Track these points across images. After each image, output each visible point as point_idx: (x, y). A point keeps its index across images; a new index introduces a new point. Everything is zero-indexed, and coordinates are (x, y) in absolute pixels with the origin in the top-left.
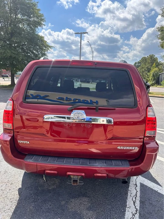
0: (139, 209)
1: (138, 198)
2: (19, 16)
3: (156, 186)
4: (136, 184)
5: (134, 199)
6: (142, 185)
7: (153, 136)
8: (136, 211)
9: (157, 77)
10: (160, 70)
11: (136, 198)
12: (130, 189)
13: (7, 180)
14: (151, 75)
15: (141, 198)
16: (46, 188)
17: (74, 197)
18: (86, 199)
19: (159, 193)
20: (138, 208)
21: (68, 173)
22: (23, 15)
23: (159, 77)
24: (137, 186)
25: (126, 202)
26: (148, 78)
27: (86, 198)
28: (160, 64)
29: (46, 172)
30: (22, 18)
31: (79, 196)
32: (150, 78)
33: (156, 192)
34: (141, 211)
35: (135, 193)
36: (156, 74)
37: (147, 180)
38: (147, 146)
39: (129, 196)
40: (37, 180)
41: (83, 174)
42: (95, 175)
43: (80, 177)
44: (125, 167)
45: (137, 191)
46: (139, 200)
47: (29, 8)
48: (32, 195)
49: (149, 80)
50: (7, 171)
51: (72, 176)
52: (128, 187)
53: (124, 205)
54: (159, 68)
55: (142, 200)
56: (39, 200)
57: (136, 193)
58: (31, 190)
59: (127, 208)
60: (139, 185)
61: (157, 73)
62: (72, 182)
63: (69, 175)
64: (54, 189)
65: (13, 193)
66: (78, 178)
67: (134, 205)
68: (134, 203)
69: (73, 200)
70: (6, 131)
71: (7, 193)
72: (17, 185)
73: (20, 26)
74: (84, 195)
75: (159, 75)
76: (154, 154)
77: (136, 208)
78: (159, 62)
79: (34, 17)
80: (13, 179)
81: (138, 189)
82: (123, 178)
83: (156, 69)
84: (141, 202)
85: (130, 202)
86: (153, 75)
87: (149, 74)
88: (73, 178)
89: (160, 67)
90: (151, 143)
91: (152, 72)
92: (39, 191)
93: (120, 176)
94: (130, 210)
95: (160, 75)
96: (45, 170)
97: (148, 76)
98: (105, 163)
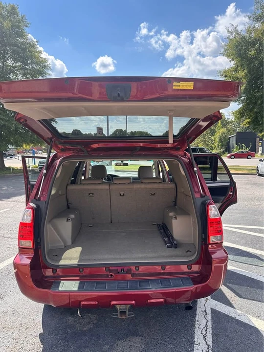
0: (211, 345)
1: (210, 330)
2: (10, 62)
3: (233, 311)
4: (205, 311)
5: (204, 333)
6: (214, 311)
7: (220, 243)
8: (208, 349)
9: (227, 141)
10: (229, 131)
11: (206, 331)
12: (197, 318)
13: (20, 323)
14: (218, 139)
15: (212, 329)
16: (78, 329)
17: (120, 339)
18: (137, 339)
19: (238, 321)
20: (210, 343)
21: (113, 303)
22: (16, 60)
23: (229, 141)
24: (206, 314)
25: (193, 337)
26: (213, 144)
27: (138, 337)
28: (229, 122)
29: (82, 304)
30: (14, 65)
31: (127, 336)
32: (216, 144)
33: (233, 319)
34: (214, 348)
35: (205, 324)
36: (224, 138)
37: (220, 303)
38: (213, 256)
39: (196, 329)
40: (63, 318)
41: (133, 302)
42: (149, 301)
43: (129, 306)
44: (188, 287)
45: (208, 321)
46: (211, 332)
47: (24, 50)
48: (60, 341)
49: (215, 147)
50: (16, 309)
51: (118, 307)
52: (195, 317)
53: (191, 342)
54: (227, 128)
55: (215, 332)
56: (70, 347)
57: (207, 323)
58: (57, 335)
59: (195, 346)
60: (209, 311)
61: (226, 136)
62: (119, 315)
63: (114, 305)
64: (90, 330)
65: (31, 341)
66: (126, 309)
67: (205, 340)
68: (204, 337)
69: (120, 342)
70: (23, 251)
71: (21, 342)
72: (36, 329)
73: (11, 77)
74: (135, 334)
75: (229, 139)
76: (223, 265)
77: (208, 344)
78: (226, 119)
79: (32, 63)
80: (27, 321)
81: (209, 317)
82: (186, 302)
83: (224, 130)
84: (214, 335)
85: (198, 337)
86: (220, 139)
87: (213, 138)
88: (120, 309)
89: (229, 127)
90: (218, 251)
91: (217, 136)
92: (68, 335)
93: (183, 301)
94: (200, 348)
95: (231, 139)
96: (80, 302)
97: (212, 140)
98: (161, 284)
